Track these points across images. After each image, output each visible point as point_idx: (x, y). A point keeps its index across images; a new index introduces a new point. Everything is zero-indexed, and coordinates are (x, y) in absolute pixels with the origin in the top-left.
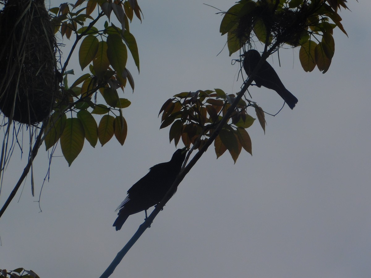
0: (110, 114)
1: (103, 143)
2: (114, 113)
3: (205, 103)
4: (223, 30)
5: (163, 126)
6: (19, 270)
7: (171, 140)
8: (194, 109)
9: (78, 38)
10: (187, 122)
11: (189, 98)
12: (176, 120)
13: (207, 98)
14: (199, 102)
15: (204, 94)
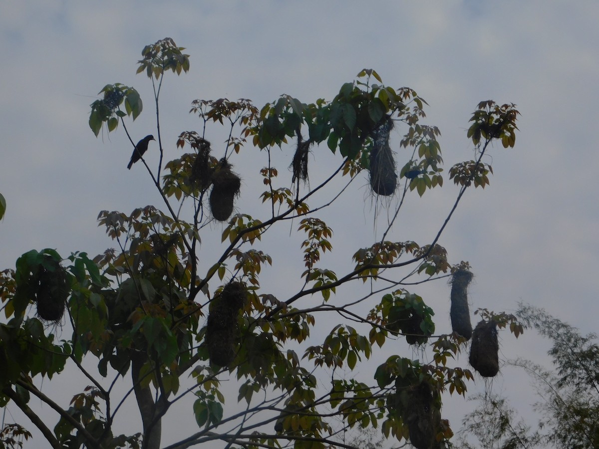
0: (436, 174)
1: (434, 187)
2: (437, 174)
3: (467, 167)
4: (469, 136)
5: (451, 178)
6: (408, 242)
7: (455, 183)
8: (463, 170)
9: (416, 146)
10: (461, 176)
11: (460, 166)
12: (456, 175)
13: (468, 165)
14: (465, 167)
15: (466, 163)
